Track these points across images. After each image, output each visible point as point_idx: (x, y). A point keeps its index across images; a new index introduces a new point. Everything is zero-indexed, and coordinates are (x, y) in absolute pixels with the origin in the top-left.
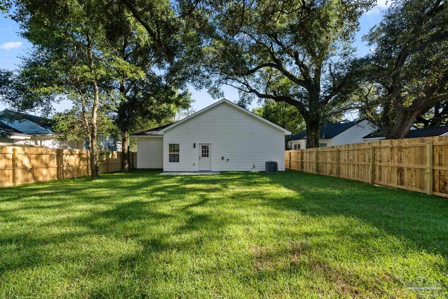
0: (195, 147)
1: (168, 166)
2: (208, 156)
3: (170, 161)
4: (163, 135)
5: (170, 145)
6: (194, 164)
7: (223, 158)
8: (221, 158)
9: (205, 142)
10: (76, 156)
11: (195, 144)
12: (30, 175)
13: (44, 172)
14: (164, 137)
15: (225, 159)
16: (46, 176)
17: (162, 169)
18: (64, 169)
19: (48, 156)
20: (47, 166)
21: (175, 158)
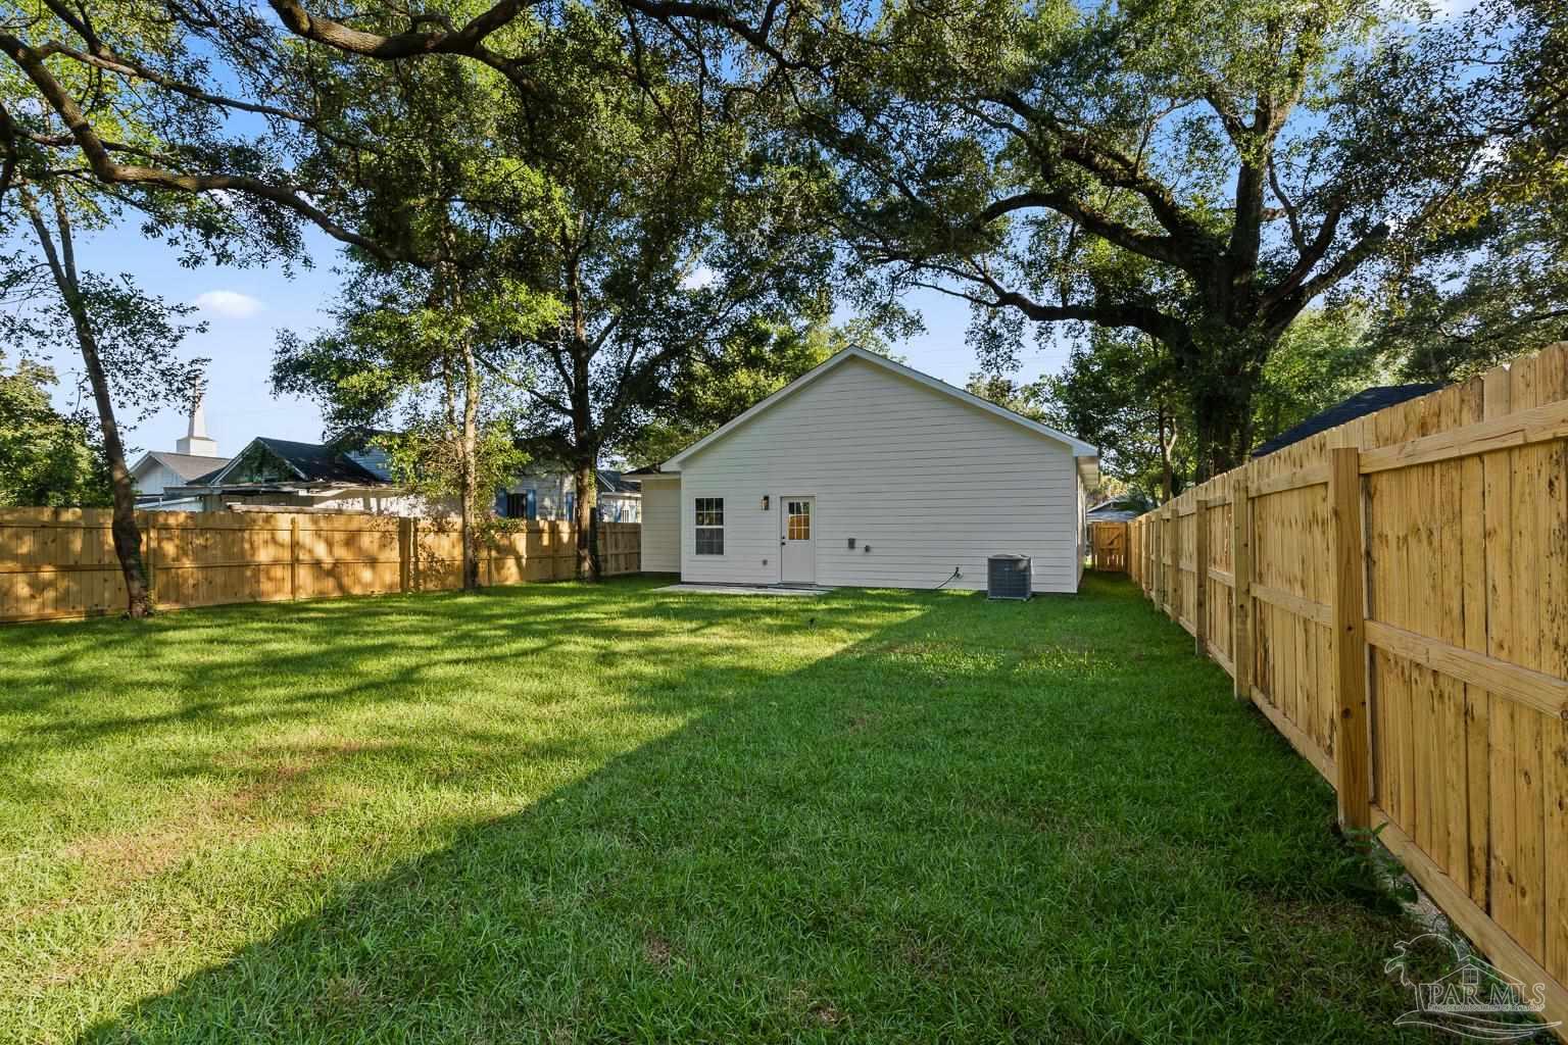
0: (767, 508)
1: (693, 565)
2: (807, 537)
3: (700, 550)
4: (679, 473)
5: (700, 503)
6: (765, 562)
7: (852, 543)
8: (846, 544)
9: (797, 492)
10: (454, 535)
11: (766, 498)
12: (329, 584)
13: (367, 575)
14: (684, 479)
15: (860, 545)
16: (371, 585)
17: (678, 575)
18: (421, 567)
19: (377, 535)
20: (372, 562)
21: (710, 544)
